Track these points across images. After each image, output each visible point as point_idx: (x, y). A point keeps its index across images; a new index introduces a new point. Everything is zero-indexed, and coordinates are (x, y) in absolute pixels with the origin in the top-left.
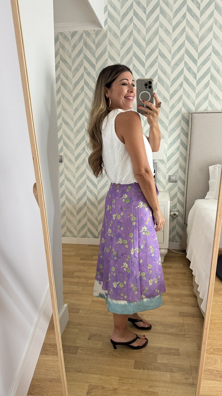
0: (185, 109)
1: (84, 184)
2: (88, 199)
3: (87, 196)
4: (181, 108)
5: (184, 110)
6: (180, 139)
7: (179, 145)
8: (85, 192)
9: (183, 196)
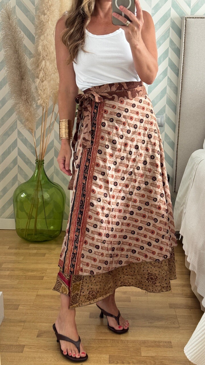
0: (176, 12)
1: (13, 128)
2: (21, 154)
3: (19, 149)
4: (170, 9)
5: (174, 14)
6: (168, 58)
7: (167, 67)
8: (15, 142)
9: (173, 149)
